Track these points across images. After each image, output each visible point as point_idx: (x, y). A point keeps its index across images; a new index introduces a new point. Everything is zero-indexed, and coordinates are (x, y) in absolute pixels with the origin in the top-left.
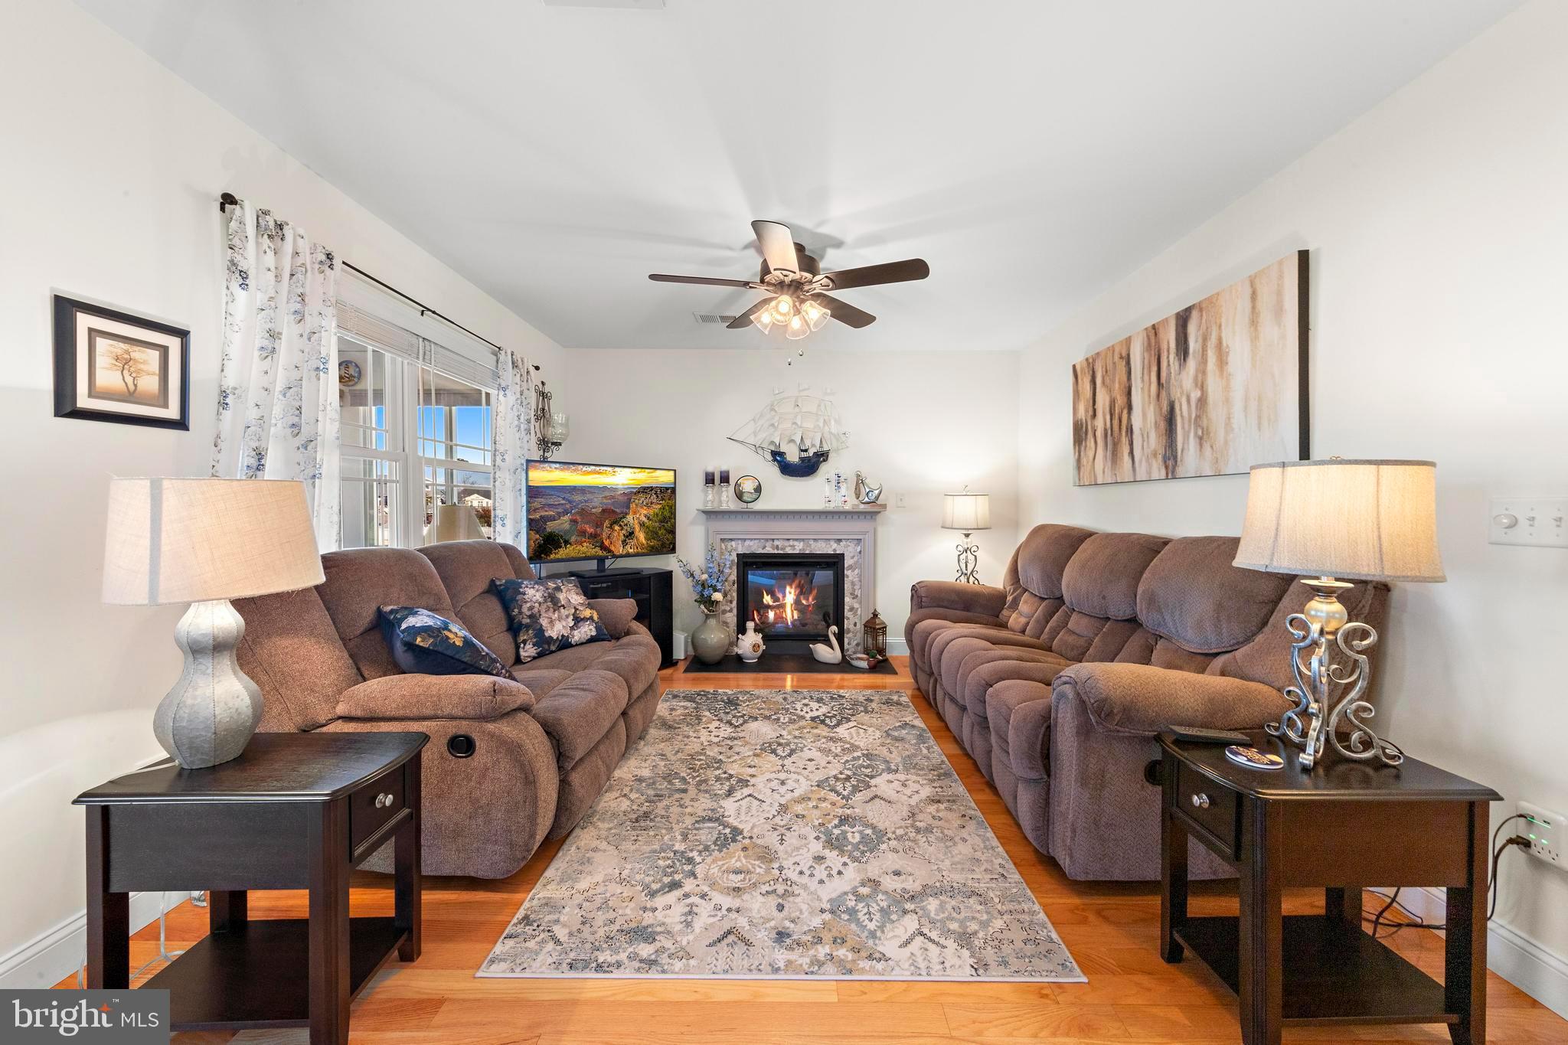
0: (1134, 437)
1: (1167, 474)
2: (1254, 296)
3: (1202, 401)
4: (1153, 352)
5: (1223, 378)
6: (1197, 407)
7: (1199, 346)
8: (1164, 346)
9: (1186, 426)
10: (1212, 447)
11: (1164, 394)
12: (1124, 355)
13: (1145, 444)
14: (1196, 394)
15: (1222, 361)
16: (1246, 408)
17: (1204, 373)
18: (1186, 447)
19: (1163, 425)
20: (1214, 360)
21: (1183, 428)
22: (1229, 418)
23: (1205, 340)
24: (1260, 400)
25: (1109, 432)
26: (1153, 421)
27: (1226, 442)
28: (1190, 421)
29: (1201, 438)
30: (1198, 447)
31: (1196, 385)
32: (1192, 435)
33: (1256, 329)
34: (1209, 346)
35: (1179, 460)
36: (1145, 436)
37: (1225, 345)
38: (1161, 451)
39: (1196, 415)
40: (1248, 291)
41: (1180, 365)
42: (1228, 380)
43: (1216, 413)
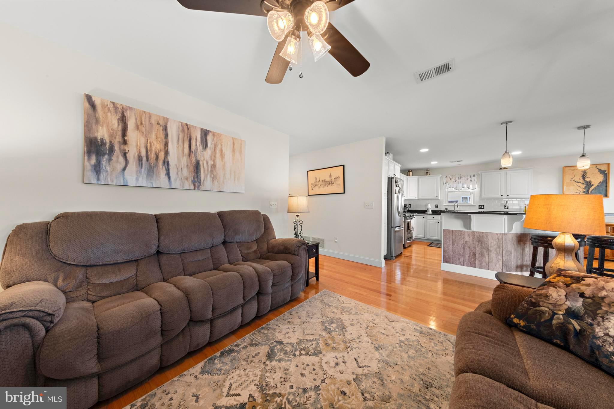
0: (170, 167)
1: (195, 188)
2: (234, 144)
3: (214, 166)
4: (186, 135)
5: (222, 162)
6: (211, 167)
7: (213, 146)
8: (193, 137)
9: (206, 172)
10: (218, 182)
11: (193, 156)
12: (161, 124)
13: (180, 173)
14: (211, 163)
15: (222, 156)
16: (230, 174)
17: (215, 157)
18: (206, 179)
19: (192, 168)
20: (219, 154)
21: (204, 172)
22: (225, 175)
23: (215, 146)
24: (235, 172)
25: (144, 159)
26: (186, 164)
27: (223, 182)
28: (208, 170)
29: (213, 178)
30: (212, 181)
31: (211, 159)
32: (209, 176)
33: (234, 153)
34: (217, 148)
35: (202, 183)
36: (180, 169)
37: (223, 152)
38: (191, 178)
39: (211, 170)
40: (232, 142)
41: (203, 149)
42: (224, 163)
43: (219, 171)
